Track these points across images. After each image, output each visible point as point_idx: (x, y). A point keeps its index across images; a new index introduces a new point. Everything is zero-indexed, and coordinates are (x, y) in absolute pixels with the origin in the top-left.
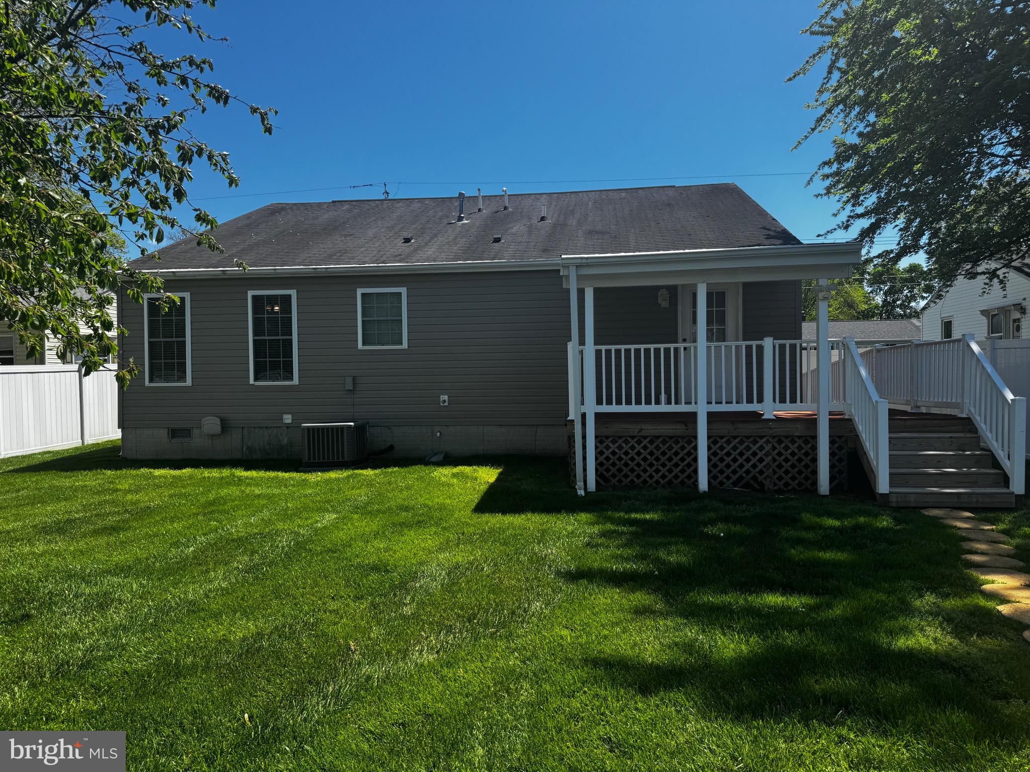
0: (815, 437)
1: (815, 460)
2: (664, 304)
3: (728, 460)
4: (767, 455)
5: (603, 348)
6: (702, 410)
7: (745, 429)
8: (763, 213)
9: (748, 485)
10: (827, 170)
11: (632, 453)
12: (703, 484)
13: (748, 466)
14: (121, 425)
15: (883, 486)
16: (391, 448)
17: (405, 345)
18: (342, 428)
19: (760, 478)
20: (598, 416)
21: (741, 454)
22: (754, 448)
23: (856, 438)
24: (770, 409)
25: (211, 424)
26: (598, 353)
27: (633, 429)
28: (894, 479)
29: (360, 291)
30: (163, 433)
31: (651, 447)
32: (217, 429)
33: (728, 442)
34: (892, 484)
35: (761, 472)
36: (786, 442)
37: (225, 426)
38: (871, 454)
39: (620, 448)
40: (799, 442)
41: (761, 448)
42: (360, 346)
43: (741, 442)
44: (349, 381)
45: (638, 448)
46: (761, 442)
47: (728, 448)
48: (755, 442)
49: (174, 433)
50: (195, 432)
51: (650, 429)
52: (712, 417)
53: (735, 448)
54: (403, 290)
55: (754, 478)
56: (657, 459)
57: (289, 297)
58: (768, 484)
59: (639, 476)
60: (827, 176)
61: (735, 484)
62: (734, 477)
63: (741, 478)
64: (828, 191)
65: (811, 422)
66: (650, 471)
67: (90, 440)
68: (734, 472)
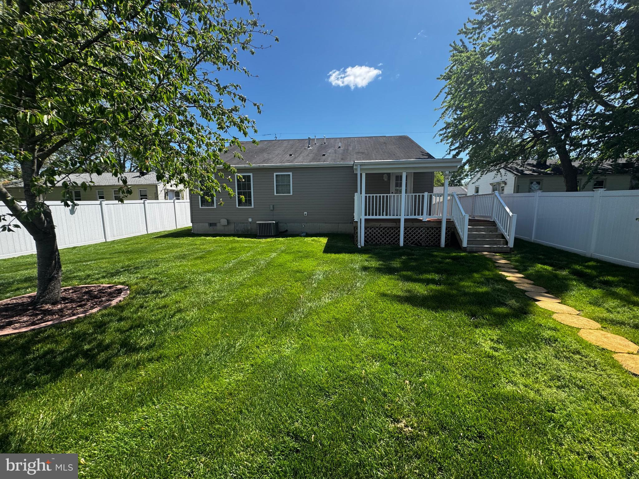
0: (440, 228)
1: (440, 235)
2: (386, 180)
3: (410, 235)
4: (423, 233)
5: (368, 195)
6: (402, 218)
7: (417, 224)
8: (419, 147)
9: (416, 244)
10: (442, 132)
11: (377, 233)
12: (402, 244)
13: (416, 238)
14: (192, 222)
15: (465, 244)
16: (287, 231)
17: (291, 194)
18: (271, 223)
19: (421, 242)
20: (366, 220)
21: (415, 233)
22: (419, 231)
23: (455, 228)
24: (425, 218)
25: (224, 222)
26: (366, 197)
27: (377, 224)
28: (469, 242)
29: (275, 174)
30: (207, 225)
31: (383, 231)
32: (226, 224)
33: (410, 229)
34: (468, 244)
35: (421, 240)
36: (430, 229)
37: (229, 222)
38: (461, 234)
39: (373, 231)
40: (435, 229)
41: (422, 231)
42: (275, 194)
43: (415, 229)
44: (272, 206)
45: (379, 231)
46: (422, 229)
47: (410, 231)
48: (420, 229)
49: (211, 225)
50: (218, 224)
51: (383, 225)
52: (406, 220)
53: (413, 231)
54: (291, 173)
55: (419, 242)
56: (385, 235)
57: (250, 176)
58: (423, 244)
59: (379, 241)
60: (441, 135)
61: (412, 244)
62: (412, 241)
63: (414, 242)
64: (442, 141)
65: (439, 222)
66: (383, 239)
67: (179, 227)
68: (412, 240)
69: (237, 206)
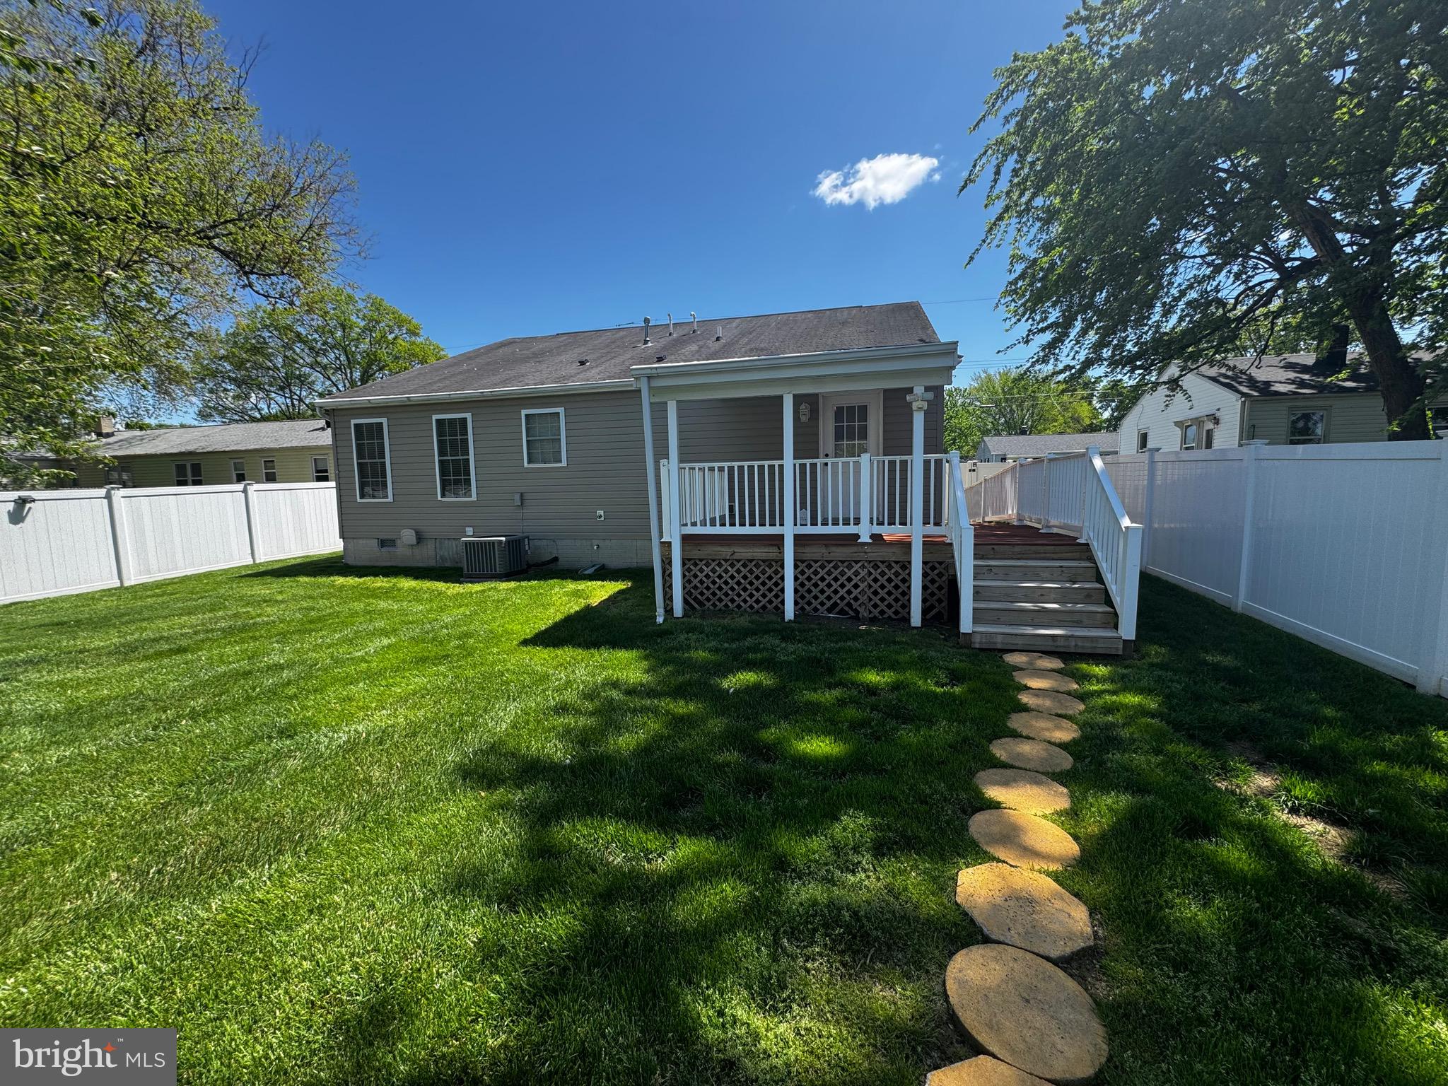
2: (804, 419)
4: (862, 580)
6: (789, 532)
7: (839, 553)
9: (842, 612)
12: (789, 611)
13: (842, 592)
14: (342, 536)
15: (966, 624)
16: (556, 559)
17: (564, 463)
18: (493, 542)
19: (855, 605)
21: (836, 579)
22: (849, 573)
24: (868, 532)
25: (408, 536)
27: (725, 551)
28: (978, 616)
29: (524, 412)
30: (374, 543)
31: (744, 571)
32: (414, 541)
33: (822, 567)
34: (976, 621)
35: (856, 599)
36: (883, 567)
37: (420, 538)
39: (714, 571)
40: (897, 568)
41: (857, 573)
42: (526, 465)
43: (836, 567)
44: (517, 497)
45: (732, 571)
46: (856, 567)
47: (822, 573)
48: (850, 567)
49: (383, 543)
50: (399, 541)
51: (743, 552)
52: (798, 539)
53: (829, 573)
54: (561, 410)
55: (849, 605)
56: (751, 583)
57: (465, 420)
58: (863, 612)
59: (733, 601)
61: (830, 610)
62: (828, 604)
63: (836, 604)
65: (905, 546)
68: (829, 598)
69: (439, 498)
